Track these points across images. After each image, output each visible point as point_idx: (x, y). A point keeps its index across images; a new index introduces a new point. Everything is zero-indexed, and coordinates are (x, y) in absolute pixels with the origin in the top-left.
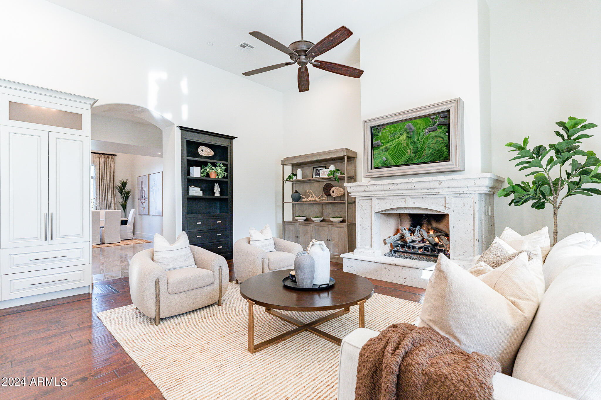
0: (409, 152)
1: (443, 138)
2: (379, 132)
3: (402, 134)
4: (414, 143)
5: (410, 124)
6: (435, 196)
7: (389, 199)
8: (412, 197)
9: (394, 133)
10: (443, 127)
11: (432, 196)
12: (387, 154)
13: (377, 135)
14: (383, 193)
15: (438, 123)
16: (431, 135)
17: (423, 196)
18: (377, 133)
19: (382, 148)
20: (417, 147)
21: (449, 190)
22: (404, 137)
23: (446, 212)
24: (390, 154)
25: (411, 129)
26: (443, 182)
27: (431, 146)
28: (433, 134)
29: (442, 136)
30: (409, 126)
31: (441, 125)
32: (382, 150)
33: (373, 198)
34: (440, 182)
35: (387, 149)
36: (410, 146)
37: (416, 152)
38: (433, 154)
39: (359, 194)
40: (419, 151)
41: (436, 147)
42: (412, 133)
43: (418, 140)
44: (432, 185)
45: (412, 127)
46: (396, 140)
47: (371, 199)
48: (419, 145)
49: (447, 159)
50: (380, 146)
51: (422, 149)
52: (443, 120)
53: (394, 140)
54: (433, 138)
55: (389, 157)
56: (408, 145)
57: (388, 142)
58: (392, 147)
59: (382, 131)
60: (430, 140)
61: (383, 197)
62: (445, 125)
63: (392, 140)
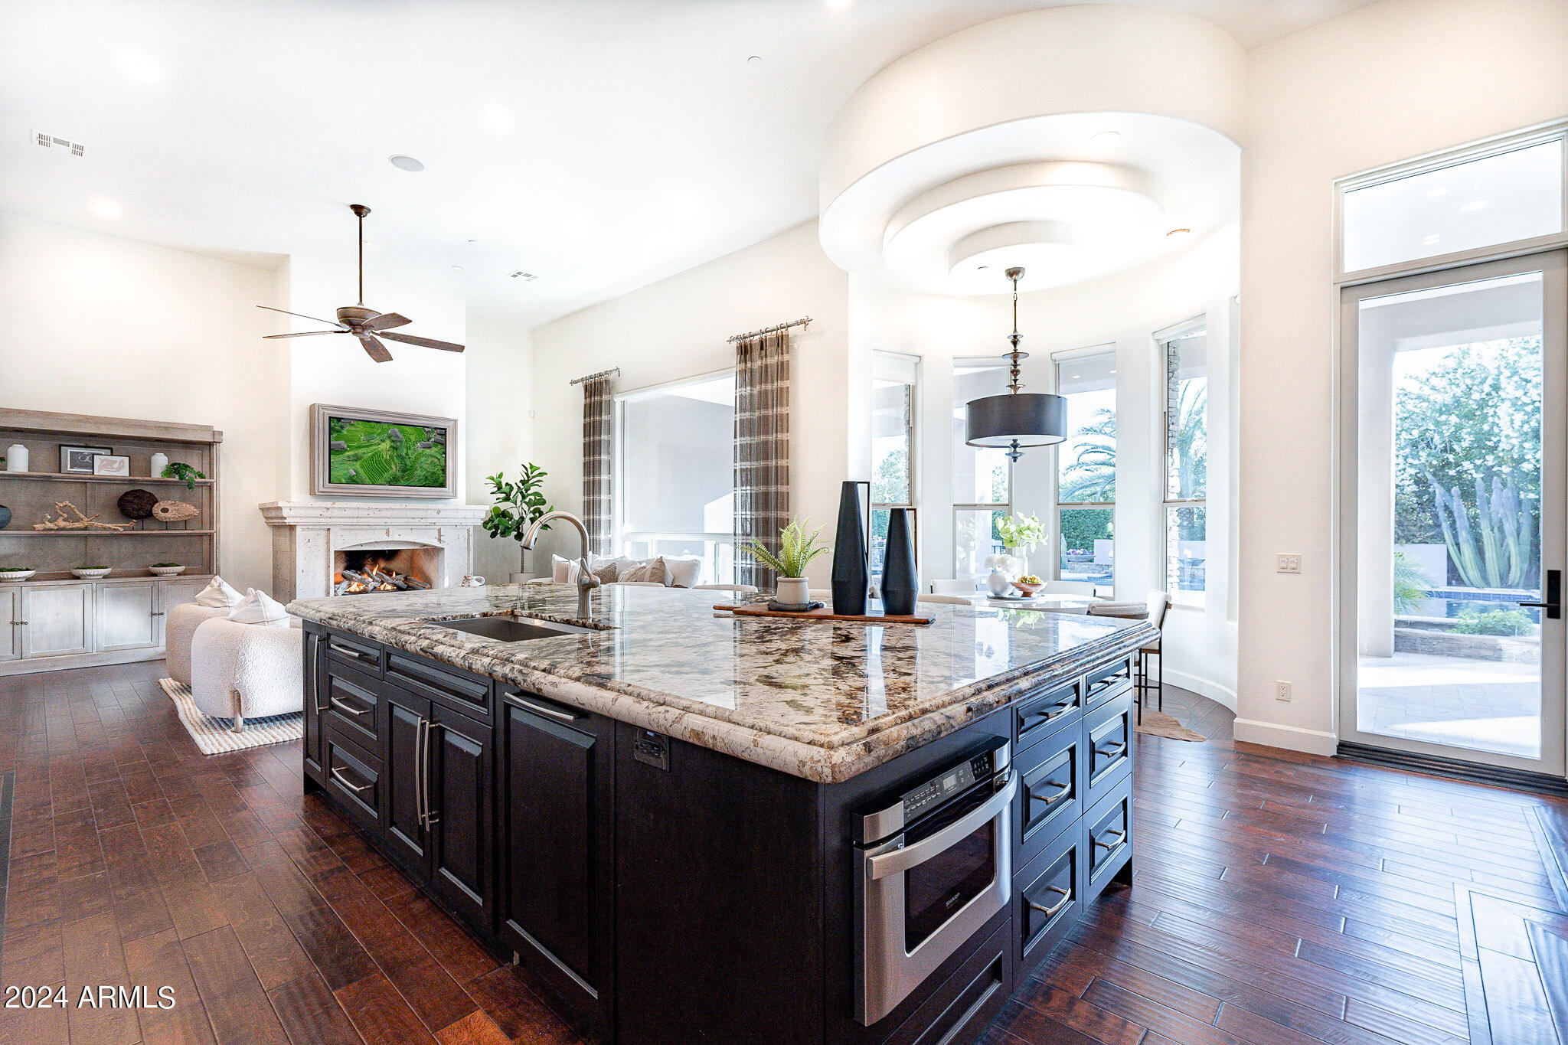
0: (394, 469)
1: (439, 460)
2: (342, 427)
3: (383, 441)
4: (400, 457)
5: (396, 429)
6: (428, 527)
7: (361, 529)
8: (398, 527)
9: (370, 437)
10: (440, 446)
11: (425, 527)
12: (357, 465)
13: (338, 431)
14: (355, 520)
15: (433, 439)
16: (424, 453)
17: (413, 527)
18: (337, 428)
19: (347, 453)
20: (406, 465)
21: (446, 520)
22: (386, 445)
23: (441, 546)
24: (362, 466)
25: (397, 436)
26: (442, 512)
27: (425, 466)
28: (427, 451)
29: (439, 457)
30: (395, 432)
31: (437, 442)
32: (348, 457)
33: (332, 528)
34: (439, 512)
35: (357, 458)
36: (396, 461)
37: (404, 471)
38: (426, 477)
39: (304, 520)
40: (408, 470)
41: (431, 469)
42: (398, 444)
43: (407, 454)
44: (429, 514)
45: (399, 434)
46: (374, 448)
47: (329, 529)
48: (409, 463)
49: (443, 485)
50: (343, 450)
51: (413, 468)
52: (439, 437)
53: (370, 446)
54: (427, 456)
55: (361, 471)
56: (392, 457)
57: (359, 447)
58: (366, 456)
59: (348, 428)
60: (423, 459)
61: (352, 527)
62: (442, 444)
63: (367, 446)
